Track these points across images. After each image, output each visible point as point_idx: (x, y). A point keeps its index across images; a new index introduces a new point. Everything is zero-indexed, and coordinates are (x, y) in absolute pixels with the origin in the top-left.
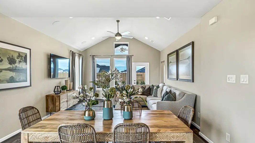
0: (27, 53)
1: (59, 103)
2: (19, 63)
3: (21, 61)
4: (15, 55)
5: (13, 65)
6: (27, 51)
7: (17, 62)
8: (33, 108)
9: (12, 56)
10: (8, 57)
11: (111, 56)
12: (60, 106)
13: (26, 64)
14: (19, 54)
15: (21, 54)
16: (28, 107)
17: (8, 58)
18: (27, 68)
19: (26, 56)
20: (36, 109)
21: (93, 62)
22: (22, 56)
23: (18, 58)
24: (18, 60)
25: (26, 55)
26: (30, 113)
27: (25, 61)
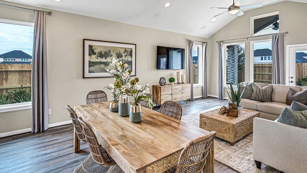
0: (132, 48)
1: (160, 94)
2: (125, 57)
3: (127, 55)
4: (122, 51)
5: (120, 58)
6: (133, 47)
7: (123, 56)
8: (103, 92)
9: (120, 52)
10: (116, 52)
11: (247, 39)
12: (161, 97)
13: (132, 57)
14: (125, 50)
15: (127, 50)
16: (94, 91)
17: (116, 54)
18: (132, 60)
19: (131, 51)
20: (104, 93)
21: (220, 50)
22: (128, 51)
23: (124, 53)
24: (124, 55)
25: (131, 49)
26: (99, 95)
27: (131, 55)
